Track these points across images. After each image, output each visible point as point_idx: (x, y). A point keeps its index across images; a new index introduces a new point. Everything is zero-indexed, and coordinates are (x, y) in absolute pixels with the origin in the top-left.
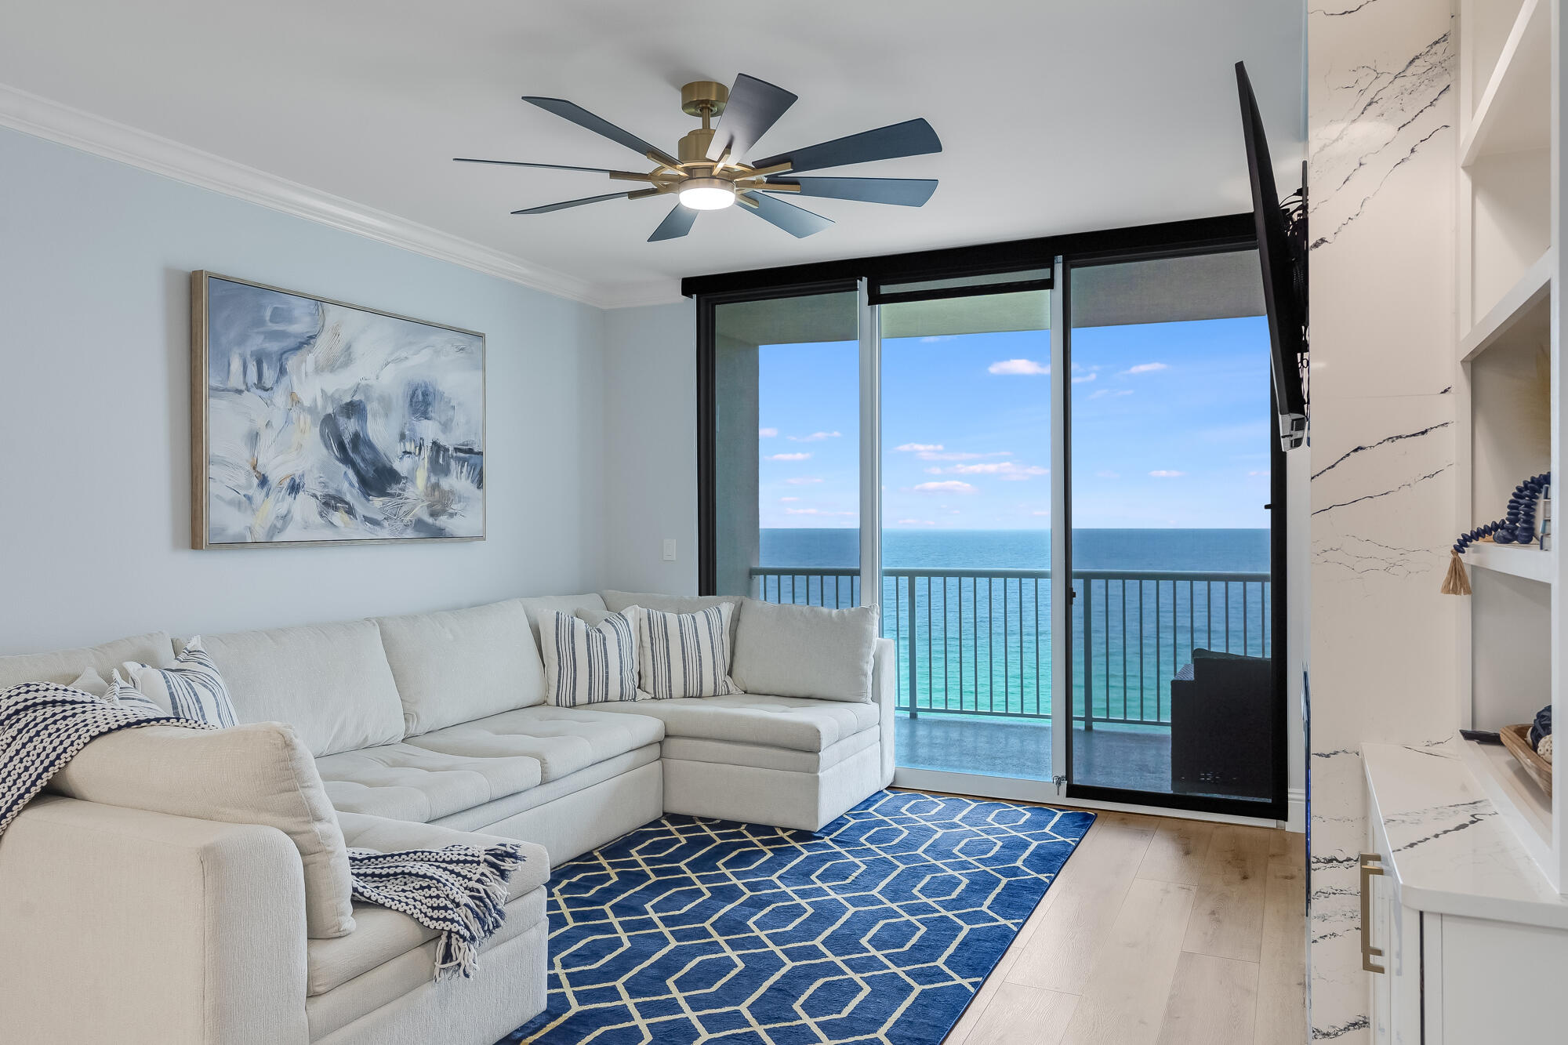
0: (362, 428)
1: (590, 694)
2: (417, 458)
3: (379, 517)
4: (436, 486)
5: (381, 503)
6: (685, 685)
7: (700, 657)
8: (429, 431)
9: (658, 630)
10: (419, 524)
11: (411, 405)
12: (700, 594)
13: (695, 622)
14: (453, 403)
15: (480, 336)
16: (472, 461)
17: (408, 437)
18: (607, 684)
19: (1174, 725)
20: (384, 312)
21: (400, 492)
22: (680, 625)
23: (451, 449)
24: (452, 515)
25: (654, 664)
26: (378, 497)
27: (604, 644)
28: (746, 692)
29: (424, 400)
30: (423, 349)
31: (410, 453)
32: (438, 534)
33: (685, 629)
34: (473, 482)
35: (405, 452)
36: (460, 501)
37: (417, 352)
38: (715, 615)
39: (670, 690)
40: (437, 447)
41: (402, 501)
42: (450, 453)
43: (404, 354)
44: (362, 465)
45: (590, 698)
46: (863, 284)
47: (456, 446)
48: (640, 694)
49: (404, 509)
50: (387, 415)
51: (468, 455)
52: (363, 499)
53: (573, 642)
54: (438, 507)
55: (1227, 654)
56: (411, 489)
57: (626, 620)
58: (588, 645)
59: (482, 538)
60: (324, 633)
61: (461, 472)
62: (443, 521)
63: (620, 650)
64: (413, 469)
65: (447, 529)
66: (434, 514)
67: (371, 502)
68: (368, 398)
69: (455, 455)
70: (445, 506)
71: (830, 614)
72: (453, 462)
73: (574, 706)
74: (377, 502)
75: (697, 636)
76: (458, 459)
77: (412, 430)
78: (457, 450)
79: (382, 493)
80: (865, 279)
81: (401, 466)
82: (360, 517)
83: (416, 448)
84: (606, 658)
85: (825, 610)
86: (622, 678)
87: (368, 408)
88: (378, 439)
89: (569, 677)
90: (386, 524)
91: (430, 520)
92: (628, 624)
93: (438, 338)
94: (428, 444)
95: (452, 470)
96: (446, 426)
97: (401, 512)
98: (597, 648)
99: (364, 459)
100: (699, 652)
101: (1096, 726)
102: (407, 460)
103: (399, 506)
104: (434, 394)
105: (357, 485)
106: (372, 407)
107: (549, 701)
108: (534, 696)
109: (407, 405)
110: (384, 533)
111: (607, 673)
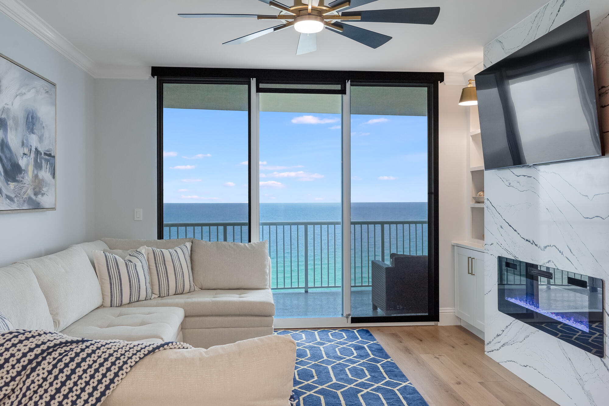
0: (5, 136)
1: (130, 298)
2: (29, 158)
3: (13, 196)
4: (36, 176)
5: (13, 186)
6: (176, 288)
7: (183, 272)
8: (34, 140)
9: (160, 260)
10: (30, 200)
11: (27, 124)
12: (158, 239)
13: (177, 254)
14: (44, 125)
15: (54, 85)
16: (51, 161)
17: (25, 144)
18: (139, 291)
19: (372, 286)
20: (15, 62)
21: (22, 179)
22: (171, 256)
23: (43, 153)
24: (43, 195)
25: (158, 278)
26: (12, 182)
27: (136, 269)
28: (201, 289)
29: (32, 121)
30: (32, 89)
31: (26, 154)
32: (36, 207)
33: (174, 257)
34: (51, 174)
35: (24, 154)
36: (46, 186)
37: (29, 91)
38: (185, 248)
39: (168, 292)
40: (37, 152)
41: (23, 185)
42: (42, 156)
43: (24, 91)
44: (5, 161)
45: (130, 300)
46: (253, 81)
47: (45, 152)
48: (154, 296)
49: (23, 190)
50: (16, 129)
51: (49, 158)
52: (5, 184)
53: (118, 269)
54: (37, 190)
55: (403, 255)
56: (27, 178)
57: (142, 254)
58: (127, 269)
59: (54, 209)
60: (9, 273)
61: (47, 168)
62: (40, 198)
63: (144, 271)
64: (27, 164)
65: (41, 203)
66: (36, 194)
67: (9, 186)
68: (8, 116)
69: (44, 157)
70: (40, 189)
71: (245, 246)
72: (43, 162)
73: (121, 305)
74: (12, 185)
75: (180, 261)
76: (46, 160)
77: (27, 140)
78: (45, 154)
79: (14, 180)
80: (255, 79)
81: (22, 162)
82: (4, 195)
83: (28, 151)
84: (138, 276)
85: (242, 244)
86: (146, 287)
87: (8, 124)
88: (12, 144)
89: (117, 289)
90: (16, 200)
91: (34, 197)
92: (144, 257)
93: (39, 83)
94: (33, 149)
95: (43, 166)
96: (41, 139)
97: (22, 192)
98: (132, 271)
99: (6, 157)
100: (182, 270)
101: (310, 290)
102: (25, 159)
103: (21, 188)
104: (36, 118)
105: (3, 174)
106: (10, 123)
107: (105, 304)
108: (98, 303)
109: (25, 124)
110: (15, 207)
111: (139, 285)
